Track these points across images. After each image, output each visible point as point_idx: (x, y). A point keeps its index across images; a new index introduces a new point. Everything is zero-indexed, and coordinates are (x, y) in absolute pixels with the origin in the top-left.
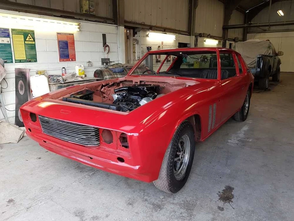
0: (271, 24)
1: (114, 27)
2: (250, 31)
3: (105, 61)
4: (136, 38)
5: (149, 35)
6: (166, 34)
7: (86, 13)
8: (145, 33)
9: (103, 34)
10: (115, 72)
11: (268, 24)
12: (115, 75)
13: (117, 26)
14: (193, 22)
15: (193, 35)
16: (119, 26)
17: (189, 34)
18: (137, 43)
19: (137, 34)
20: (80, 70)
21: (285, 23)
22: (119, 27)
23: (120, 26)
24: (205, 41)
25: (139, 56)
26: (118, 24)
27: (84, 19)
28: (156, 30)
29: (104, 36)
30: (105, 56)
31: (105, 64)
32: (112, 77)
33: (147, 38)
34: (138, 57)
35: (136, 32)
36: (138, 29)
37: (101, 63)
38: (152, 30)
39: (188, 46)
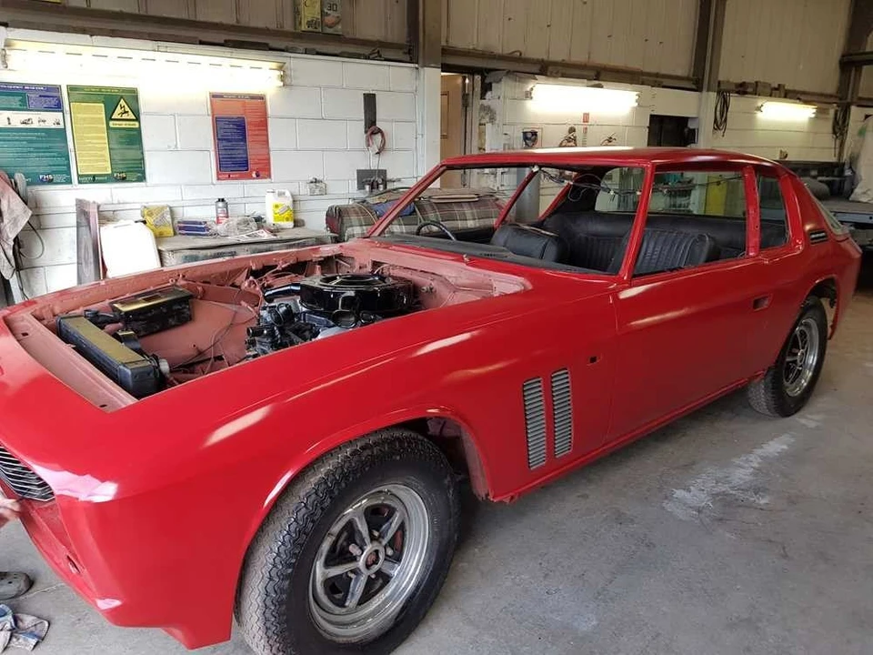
1: (406, 71)
3: (370, 179)
4: (490, 103)
5: (533, 92)
6: (601, 87)
7: (310, 29)
8: (521, 88)
9: (364, 95)
13: (417, 68)
14: (712, 45)
15: (708, 90)
16: (424, 66)
17: (694, 87)
18: (490, 119)
19: (491, 89)
20: (277, 206)
22: (421, 70)
23: (426, 68)
24: (759, 109)
26: (421, 61)
27: (302, 48)
28: (564, 76)
29: (370, 101)
30: (373, 163)
31: (367, 187)
33: (526, 104)
35: (491, 84)
36: (493, 73)
37: (356, 186)
38: (546, 75)
39: (691, 125)
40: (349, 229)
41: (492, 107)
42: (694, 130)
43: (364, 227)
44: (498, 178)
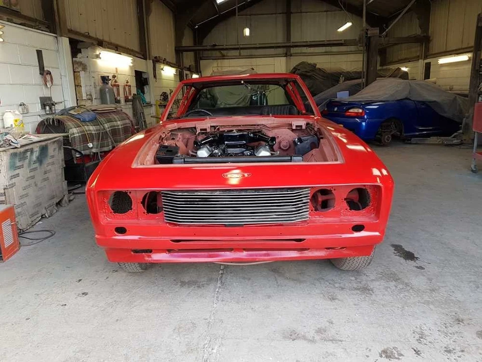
0: (241, 46)
1: (52, 38)
2: (203, 57)
3: (46, 103)
4: (81, 60)
5: (101, 56)
6: (121, 54)
7: (5, 6)
8: (94, 52)
9: (37, 50)
10: (84, 121)
11: (238, 46)
12: (86, 126)
13: (56, 37)
14: (148, 38)
15: (150, 59)
16: (61, 36)
17: (142, 57)
18: (83, 69)
19: (81, 52)
20: (16, 121)
21: (258, 46)
22: (59, 38)
23: (63, 37)
24: (162, 69)
25: (91, 92)
27: (5, 17)
28: (108, 48)
29: (39, 53)
30: (46, 93)
31: (48, 108)
32: (81, 130)
33: (98, 61)
34: (87, 95)
35: (80, 50)
36: (81, 43)
37: (40, 107)
38: (102, 46)
39: (144, 76)
40: (71, 130)
41: (83, 62)
42: (146, 78)
43: (77, 128)
44: (94, 101)
